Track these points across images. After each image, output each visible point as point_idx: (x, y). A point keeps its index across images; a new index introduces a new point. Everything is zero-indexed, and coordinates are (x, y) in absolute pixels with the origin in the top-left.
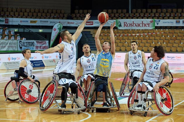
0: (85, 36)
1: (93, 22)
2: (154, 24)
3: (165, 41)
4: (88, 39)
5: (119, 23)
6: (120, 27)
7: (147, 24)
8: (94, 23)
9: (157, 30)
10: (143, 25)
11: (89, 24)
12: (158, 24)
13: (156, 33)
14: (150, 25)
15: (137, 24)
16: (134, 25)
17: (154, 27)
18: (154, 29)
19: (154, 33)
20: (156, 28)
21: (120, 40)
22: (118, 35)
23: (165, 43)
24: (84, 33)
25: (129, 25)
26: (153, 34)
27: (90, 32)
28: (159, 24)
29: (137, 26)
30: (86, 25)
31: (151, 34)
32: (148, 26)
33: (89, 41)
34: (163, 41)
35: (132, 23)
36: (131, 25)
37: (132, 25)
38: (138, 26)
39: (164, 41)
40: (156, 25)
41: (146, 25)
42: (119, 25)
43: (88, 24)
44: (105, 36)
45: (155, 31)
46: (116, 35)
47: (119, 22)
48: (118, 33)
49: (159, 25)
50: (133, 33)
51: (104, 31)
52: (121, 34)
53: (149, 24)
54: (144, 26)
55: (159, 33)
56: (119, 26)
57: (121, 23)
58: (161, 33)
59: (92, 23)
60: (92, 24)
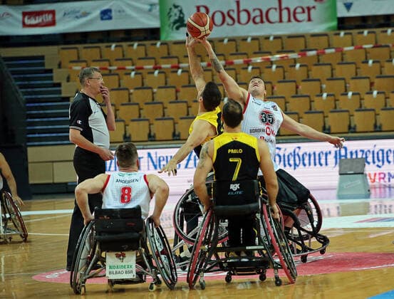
0: (12, 77)
1: (53, 12)
2: (334, 7)
3: (377, 81)
4: (25, 94)
5: (176, 11)
6: (178, 28)
7: (299, 10)
8: (57, 17)
9: (342, 33)
10: (285, 13)
11: (38, 20)
12: (348, 6)
13: (339, 50)
14: (312, 11)
15: (257, 13)
16: (244, 16)
17: (334, 23)
18: (331, 29)
19: (333, 50)
20: (343, 23)
21: (177, 91)
22: (169, 66)
23: (375, 93)
24: (9, 66)
25: (218, 19)
26: (324, 53)
27: (42, 57)
28: (353, 8)
29: (258, 20)
30: (25, 25)
31: (318, 55)
32: (305, 16)
33: (29, 101)
34: (366, 82)
35: (235, 7)
36: (228, 20)
37: (235, 16)
38: (262, 22)
39: (372, 84)
40: (343, 12)
41: (295, 13)
42: (172, 19)
43: (33, 22)
44: (111, 73)
45: (334, 40)
46: (160, 68)
47: (176, 7)
48: (169, 57)
49: (353, 13)
50: (237, 54)
51: (105, 50)
52: (179, 63)
53: (309, 9)
54: (289, 20)
55: (352, 48)
56: (175, 22)
57: (181, 12)
58: (361, 48)
59: (49, 18)
60: (53, 23)
